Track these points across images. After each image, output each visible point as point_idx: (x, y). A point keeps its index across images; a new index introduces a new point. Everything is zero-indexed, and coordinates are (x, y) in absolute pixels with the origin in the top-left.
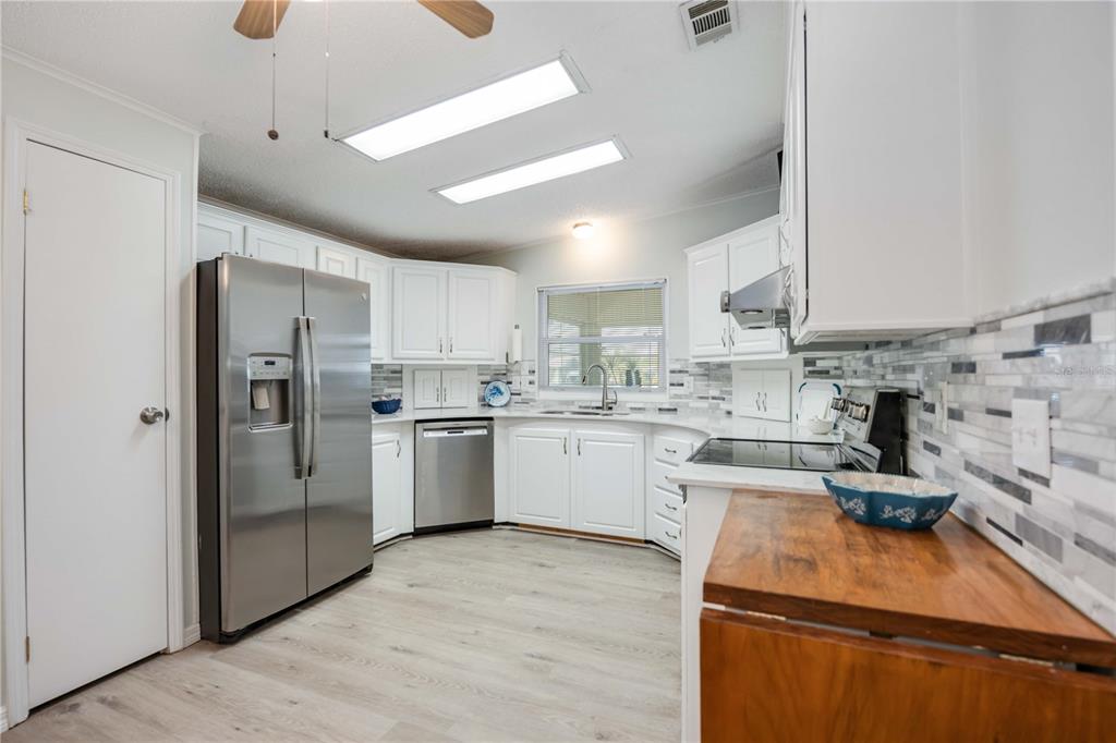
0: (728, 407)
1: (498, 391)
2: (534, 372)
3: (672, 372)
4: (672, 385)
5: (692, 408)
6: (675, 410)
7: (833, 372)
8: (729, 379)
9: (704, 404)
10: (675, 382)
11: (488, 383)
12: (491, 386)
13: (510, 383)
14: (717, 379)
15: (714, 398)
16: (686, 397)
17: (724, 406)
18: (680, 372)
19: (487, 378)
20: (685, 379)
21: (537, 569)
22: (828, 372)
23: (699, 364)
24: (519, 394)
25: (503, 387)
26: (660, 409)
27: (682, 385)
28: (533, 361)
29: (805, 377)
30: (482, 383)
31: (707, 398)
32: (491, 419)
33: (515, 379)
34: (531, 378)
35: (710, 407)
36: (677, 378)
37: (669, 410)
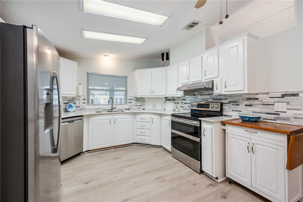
0: (144, 108)
1: (71, 106)
2: (85, 99)
3: (129, 99)
4: (129, 103)
5: (134, 108)
6: (130, 109)
7: (171, 100)
8: (144, 101)
9: (136, 107)
10: (130, 102)
11: (67, 103)
12: (68, 105)
13: (75, 103)
14: (140, 101)
15: (139, 106)
16: (132, 106)
17: (142, 107)
18: (131, 99)
19: (66, 102)
20: (132, 101)
21: (116, 160)
22: (170, 100)
23: (135, 98)
24: (79, 107)
25: (72, 104)
26: (126, 109)
27: (131, 103)
28: (85, 96)
29: (165, 100)
30: (64, 103)
31: (137, 106)
32: (82, 116)
33: (77, 102)
34: (84, 101)
35: (138, 108)
36: (130, 101)
37: (128, 109)
